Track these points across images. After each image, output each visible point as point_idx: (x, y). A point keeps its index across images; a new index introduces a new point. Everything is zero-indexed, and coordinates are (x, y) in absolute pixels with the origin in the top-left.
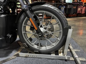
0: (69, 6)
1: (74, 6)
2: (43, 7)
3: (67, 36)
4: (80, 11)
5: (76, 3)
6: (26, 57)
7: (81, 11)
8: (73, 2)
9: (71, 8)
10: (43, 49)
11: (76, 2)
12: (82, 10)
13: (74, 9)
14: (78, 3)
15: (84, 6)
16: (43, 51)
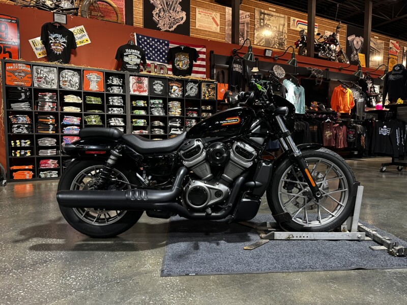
0: (297, 125)
1: (313, 125)
2: (319, 152)
3: (356, 197)
4: (330, 140)
5: (318, 114)
6: (288, 240)
7: (336, 140)
8: (307, 112)
9: (303, 131)
10: (315, 224)
11: (317, 109)
12: (336, 136)
13: (313, 133)
14: (323, 113)
15: (341, 125)
16: (316, 228)
